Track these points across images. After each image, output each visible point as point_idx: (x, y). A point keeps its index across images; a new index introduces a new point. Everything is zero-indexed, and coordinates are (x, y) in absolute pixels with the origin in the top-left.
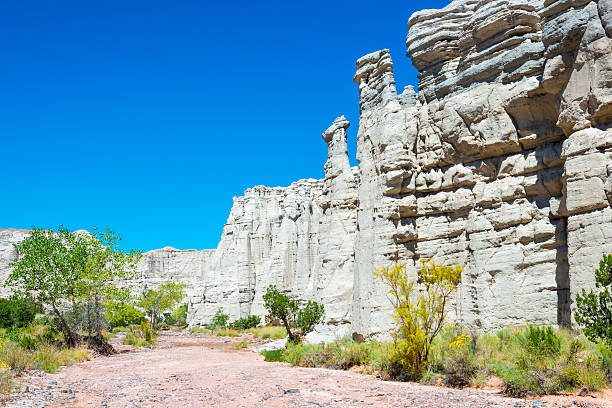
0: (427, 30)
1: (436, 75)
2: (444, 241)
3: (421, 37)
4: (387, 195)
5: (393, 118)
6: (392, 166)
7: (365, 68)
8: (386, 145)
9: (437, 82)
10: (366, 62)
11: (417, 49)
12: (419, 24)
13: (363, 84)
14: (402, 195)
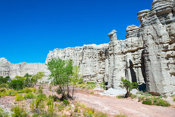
0: (162, 4)
1: (165, 17)
2: (173, 65)
3: (160, 6)
4: (163, 51)
5: (163, 28)
6: (165, 42)
7: (143, 14)
8: (162, 36)
9: (165, 20)
10: (144, 12)
11: (159, 10)
12: (159, 3)
13: (143, 19)
14: (166, 51)
